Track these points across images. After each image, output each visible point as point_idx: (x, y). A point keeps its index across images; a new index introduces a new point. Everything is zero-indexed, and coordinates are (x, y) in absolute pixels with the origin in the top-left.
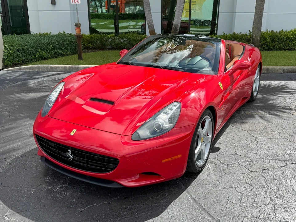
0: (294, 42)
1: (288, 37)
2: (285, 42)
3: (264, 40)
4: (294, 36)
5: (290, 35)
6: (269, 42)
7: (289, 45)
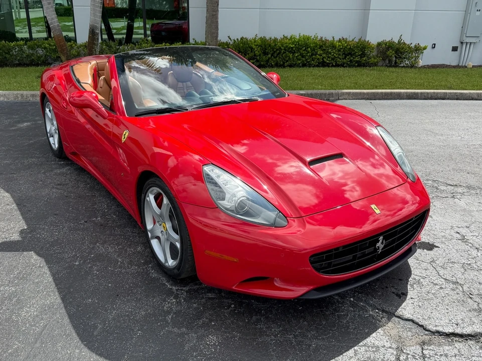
0: (297, 55)
1: (287, 46)
2: (284, 55)
3: (251, 52)
4: (296, 45)
5: (290, 43)
6: (260, 55)
7: (289, 59)
